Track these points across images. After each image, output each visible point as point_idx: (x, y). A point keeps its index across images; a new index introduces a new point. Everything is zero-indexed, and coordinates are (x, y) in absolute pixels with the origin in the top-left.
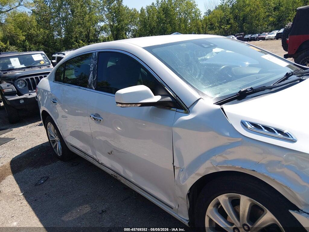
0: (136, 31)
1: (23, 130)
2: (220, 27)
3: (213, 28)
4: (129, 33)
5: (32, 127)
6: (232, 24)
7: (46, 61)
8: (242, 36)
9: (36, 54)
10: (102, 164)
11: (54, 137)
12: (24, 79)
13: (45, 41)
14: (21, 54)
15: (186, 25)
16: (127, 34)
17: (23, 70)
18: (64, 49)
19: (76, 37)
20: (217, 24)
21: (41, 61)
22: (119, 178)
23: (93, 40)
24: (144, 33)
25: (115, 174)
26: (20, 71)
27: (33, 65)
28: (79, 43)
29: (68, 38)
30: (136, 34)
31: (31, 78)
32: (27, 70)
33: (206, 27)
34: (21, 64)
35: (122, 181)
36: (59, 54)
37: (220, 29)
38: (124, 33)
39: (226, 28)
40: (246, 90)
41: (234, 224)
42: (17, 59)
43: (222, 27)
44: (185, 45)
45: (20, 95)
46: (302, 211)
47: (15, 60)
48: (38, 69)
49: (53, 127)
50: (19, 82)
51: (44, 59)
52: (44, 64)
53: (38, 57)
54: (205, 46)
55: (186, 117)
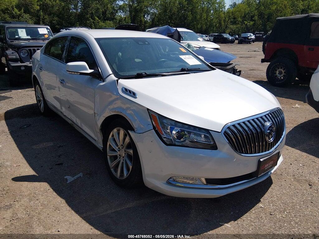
1: (20, 92)
2: (242, 22)
3: (235, 22)
4: (147, 16)
5: (28, 91)
6: (256, 21)
7: (50, 35)
8: (261, 35)
9: (42, 28)
10: (65, 116)
11: (40, 97)
12: (27, 49)
14: (28, 26)
15: (208, 16)
17: (28, 40)
18: (78, 24)
19: (92, 13)
20: (240, 19)
21: (45, 34)
22: (74, 126)
23: (109, 18)
25: (72, 123)
26: (25, 41)
27: (38, 37)
28: (94, 19)
29: (83, 13)
31: (33, 49)
32: (31, 41)
33: (228, 20)
34: (27, 35)
35: (76, 128)
36: (66, 30)
37: (242, 25)
38: (142, 15)
39: (249, 24)
40: (142, 74)
41: (117, 146)
42: (24, 30)
43: (245, 23)
44: (126, 40)
45: (22, 62)
46: (134, 131)
47: (22, 31)
48: (41, 42)
49: (39, 89)
50: (22, 51)
51: (48, 34)
52: (48, 38)
53: (43, 31)
54: (140, 43)
55: (102, 84)
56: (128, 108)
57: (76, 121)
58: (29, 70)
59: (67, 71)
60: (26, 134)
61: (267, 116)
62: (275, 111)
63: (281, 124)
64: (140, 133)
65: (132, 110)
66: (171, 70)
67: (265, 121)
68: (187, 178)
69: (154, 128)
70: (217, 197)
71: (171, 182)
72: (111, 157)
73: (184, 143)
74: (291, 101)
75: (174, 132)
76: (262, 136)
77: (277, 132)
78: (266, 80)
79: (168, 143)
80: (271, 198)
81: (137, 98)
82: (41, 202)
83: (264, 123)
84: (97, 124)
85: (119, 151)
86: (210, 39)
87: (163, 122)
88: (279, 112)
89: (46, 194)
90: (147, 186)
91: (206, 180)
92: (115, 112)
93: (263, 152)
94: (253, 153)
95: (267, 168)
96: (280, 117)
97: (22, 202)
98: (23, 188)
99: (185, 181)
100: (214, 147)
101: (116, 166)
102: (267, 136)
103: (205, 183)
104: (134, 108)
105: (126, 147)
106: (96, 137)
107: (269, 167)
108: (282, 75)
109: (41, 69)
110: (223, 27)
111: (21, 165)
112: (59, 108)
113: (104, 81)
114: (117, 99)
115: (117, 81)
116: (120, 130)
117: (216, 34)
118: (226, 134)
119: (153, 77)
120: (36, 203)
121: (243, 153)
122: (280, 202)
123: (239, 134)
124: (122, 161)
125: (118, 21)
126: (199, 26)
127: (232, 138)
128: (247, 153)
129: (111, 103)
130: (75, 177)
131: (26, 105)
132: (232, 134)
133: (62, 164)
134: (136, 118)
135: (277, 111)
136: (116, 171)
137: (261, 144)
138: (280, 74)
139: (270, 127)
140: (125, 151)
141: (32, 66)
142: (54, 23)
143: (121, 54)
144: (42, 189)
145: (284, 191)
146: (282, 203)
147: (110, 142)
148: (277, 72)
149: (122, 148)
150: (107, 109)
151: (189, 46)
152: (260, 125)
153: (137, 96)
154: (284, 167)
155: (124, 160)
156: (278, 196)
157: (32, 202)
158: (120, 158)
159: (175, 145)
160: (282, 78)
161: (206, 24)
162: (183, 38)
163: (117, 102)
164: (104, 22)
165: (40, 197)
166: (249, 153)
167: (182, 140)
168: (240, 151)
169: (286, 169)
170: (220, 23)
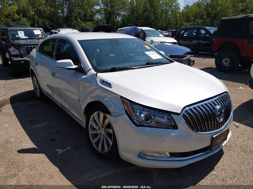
0: (125, 17)
2: (194, 20)
3: (189, 20)
4: (119, 18)
6: (205, 19)
10: (56, 101)
11: (37, 85)
12: (26, 47)
13: (51, 17)
14: (26, 29)
15: (166, 16)
16: (118, 18)
17: (26, 40)
19: (75, 16)
20: (192, 18)
21: (39, 35)
23: (89, 20)
24: (131, 19)
26: (24, 41)
27: (34, 37)
28: (77, 21)
29: (68, 16)
30: (125, 18)
31: (30, 47)
32: (28, 40)
33: (183, 19)
34: (25, 36)
35: (65, 110)
36: (55, 30)
37: (194, 22)
38: (115, 17)
39: (200, 22)
40: (115, 68)
41: (98, 126)
42: (23, 32)
43: (196, 21)
44: (102, 41)
45: (22, 57)
46: (111, 115)
47: (21, 33)
48: (36, 41)
49: (35, 79)
50: (22, 49)
51: (42, 34)
52: (41, 38)
53: (38, 32)
54: (114, 43)
55: (84, 77)
56: (105, 96)
57: (65, 105)
58: (27, 63)
59: (57, 67)
60: (26, 115)
61: (217, 100)
62: (223, 96)
63: (228, 107)
64: (115, 116)
65: (109, 98)
66: (139, 64)
67: (216, 105)
68: (154, 153)
69: (126, 112)
70: (179, 167)
71: (142, 156)
72: (92, 135)
73: (150, 124)
74: (236, 84)
75: (142, 115)
76: (214, 116)
77: (226, 113)
78: (215, 67)
79: (138, 124)
80: (223, 166)
81: (112, 88)
82: (39, 171)
83: (214, 106)
84: (81, 109)
85: (99, 130)
86: (169, 34)
87: (134, 108)
88: (227, 97)
89: (42, 164)
90: (122, 158)
91: (170, 153)
92: (95, 99)
93: (215, 130)
94: (207, 131)
95: (219, 142)
96: (227, 101)
97: (24, 172)
98: (24, 160)
99: (153, 154)
100: (175, 127)
101: (98, 142)
102: (217, 117)
103: (169, 156)
104: (110, 96)
105: (105, 127)
106: (80, 118)
107: (220, 141)
108: (228, 63)
109: (37, 64)
110: (179, 25)
111: (23, 141)
112: (52, 95)
113: (86, 75)
114: (97, 89)
115: (96, 74)
116: (100, 113)
117: (174, 30)
118: (184, 116)
119: (124, 70)
120: (35, 172)
121: (199, 131)
122: (230, 170)
123: (195, 116)
124: (102, 138)
125: (96, 22)
126: (160, 24)
127: (189, 119)
128: (202, 131)
129: (92, 92)
130: (64, 150)
131: (25, 91)
132: (189, 116)
133: (54, 140)
134: (112, 104)
135: (225, 96)
136: (98, 146)
137: (213, 123)
138: (226, 62)
139: (220, 109)
140: (105, 130)
141: (29, 60)
142: (46, 24)
143: (99, 50)
144: (40, 161)
145: (233, 161)
146: (232, 170)
147: (91, 123)
148: (224, 61)
149: (102, 128)
150: (89, 97)
151: (152, 42)
152: (211, 108)
153: (112, 86)
154: (232, 140)
155: (104, 137)
156: (228, 164)
157: (32, 172)
158: (100, 136)
159: (143, 126)
160: (228, 65)
161: (165, 22)
162: (147, 36)
163: (96, 91)
164: (85, 23)
165: (38, 168)
166: (204, 131)
167: (149, 121)
168: (196, 129)
169: (234, 141)
170: (176, 21)
